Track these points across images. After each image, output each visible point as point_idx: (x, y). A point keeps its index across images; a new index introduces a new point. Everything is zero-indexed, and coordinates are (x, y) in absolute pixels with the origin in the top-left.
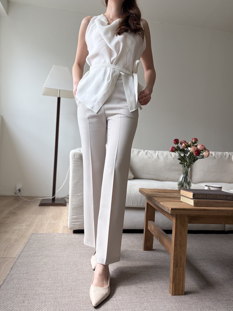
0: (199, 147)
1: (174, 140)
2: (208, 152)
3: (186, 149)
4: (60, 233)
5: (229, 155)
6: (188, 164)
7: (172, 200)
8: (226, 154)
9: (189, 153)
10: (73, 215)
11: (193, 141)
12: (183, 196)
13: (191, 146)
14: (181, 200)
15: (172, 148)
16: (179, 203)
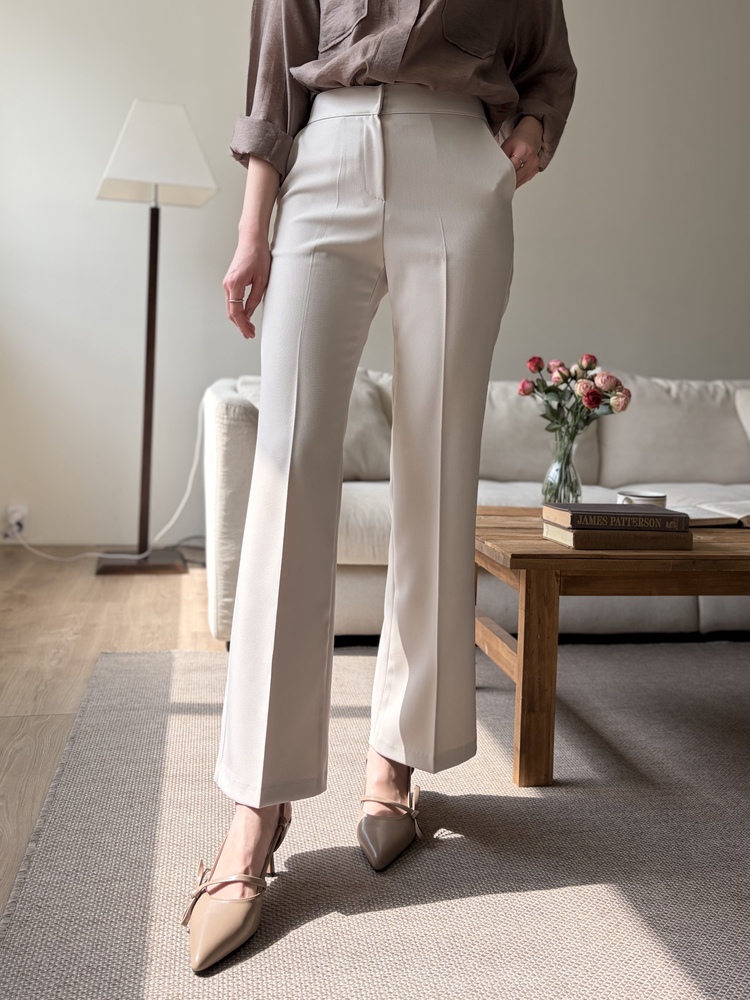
0: (599, 382)
1: (530, 361)
2: (622, 397)
3: (563, 387)
4: (188, 651)
5: (727, 392)
6: (570, 430)
7: (521, 535)
8: (715, 388)
9: (573, 400)
10: (227, 593)
11: (584, 363)
12: (548, 522)
13: (579, 376)
14: (545, 535)
15: (523, 386)
16: (536, 542)
